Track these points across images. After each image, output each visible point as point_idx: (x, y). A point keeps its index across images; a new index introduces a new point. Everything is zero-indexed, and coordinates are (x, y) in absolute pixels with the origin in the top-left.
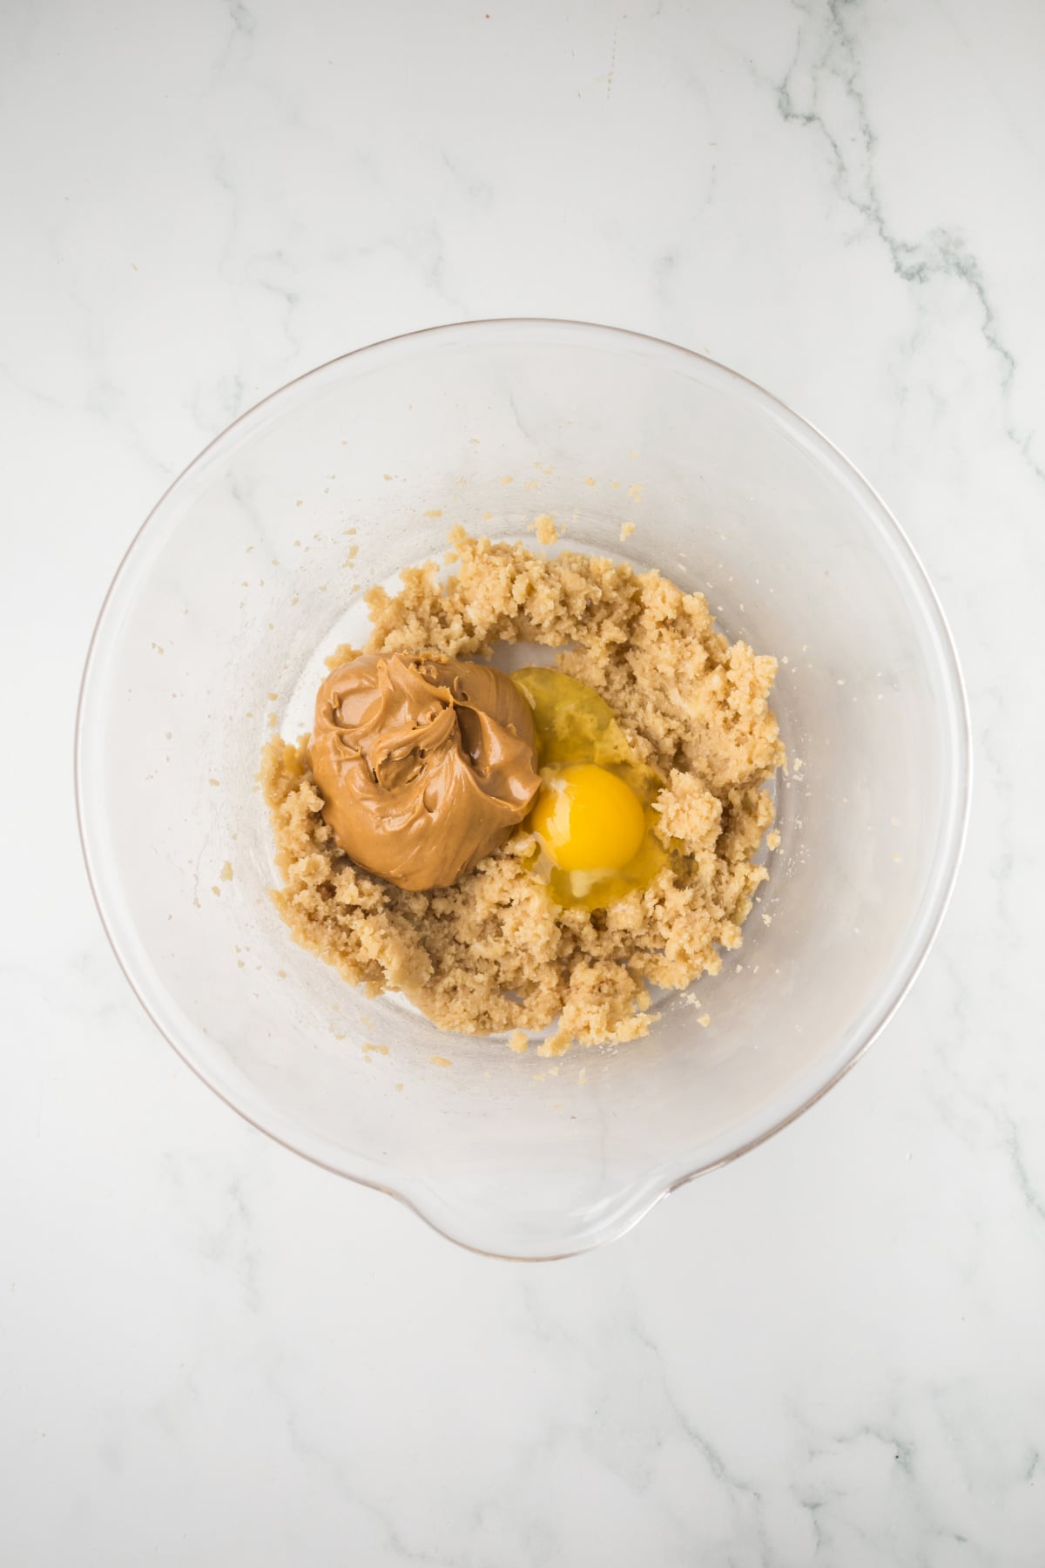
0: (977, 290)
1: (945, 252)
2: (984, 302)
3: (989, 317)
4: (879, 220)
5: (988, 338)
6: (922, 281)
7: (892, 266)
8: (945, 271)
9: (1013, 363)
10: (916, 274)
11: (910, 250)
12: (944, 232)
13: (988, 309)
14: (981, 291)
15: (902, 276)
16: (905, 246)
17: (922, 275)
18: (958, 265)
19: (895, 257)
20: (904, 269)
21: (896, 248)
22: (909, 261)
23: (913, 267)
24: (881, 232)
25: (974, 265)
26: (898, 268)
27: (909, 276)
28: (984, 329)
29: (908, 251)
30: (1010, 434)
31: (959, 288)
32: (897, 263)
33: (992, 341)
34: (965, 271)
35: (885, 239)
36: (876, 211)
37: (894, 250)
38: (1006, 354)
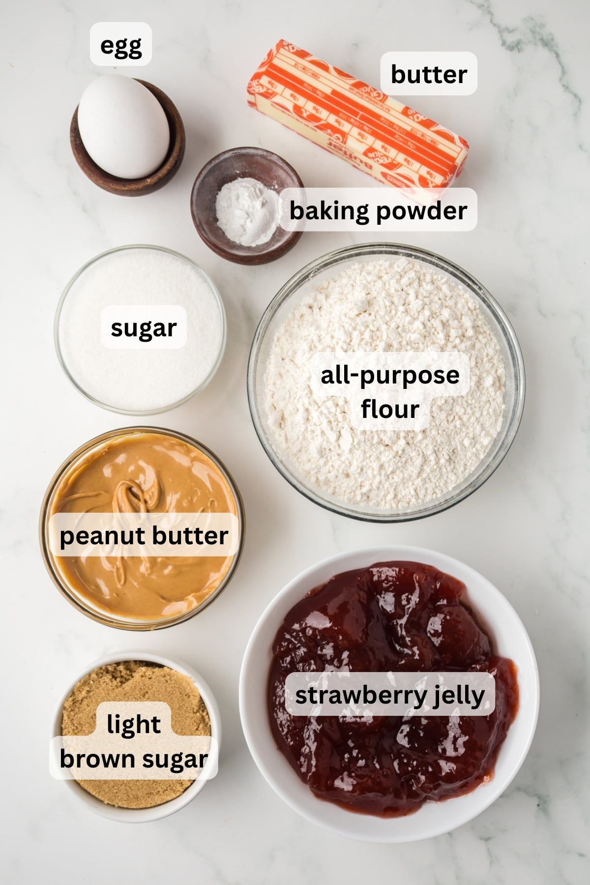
0: (555, 55)
1: (533, 32)
2: (560, 63)
3: (564, 72)
4: (490, 13)
5: (563, 86)
6: (519, 51)
7: (500, 42)
8: (534, 44)
9: (580, 101)
10: (515, 47)
11: (511, 31)
12: (532, 19)
13: (562, 67)
14: (557, 55)
15: (506, 49)
16: (507, 29)
17: (519, 47)
18: (542, 39)
19: (501, 36)
20: (507, 44)
21: (502, 31)
22: (511, 39)
23: (513, 42)
24: (491, 21)
25: (553, 39)
26: (504, 44)
27: (511, 48)
28: (560, 80)
29: (509, 32)
30: (581, 147)
31: (543, 54)
32: (503, 40)
33: (566, 88)
34: (547, 43)
35: (495, 25)
36: (488, 7)
37: (501, 32)
38: (576, 96)
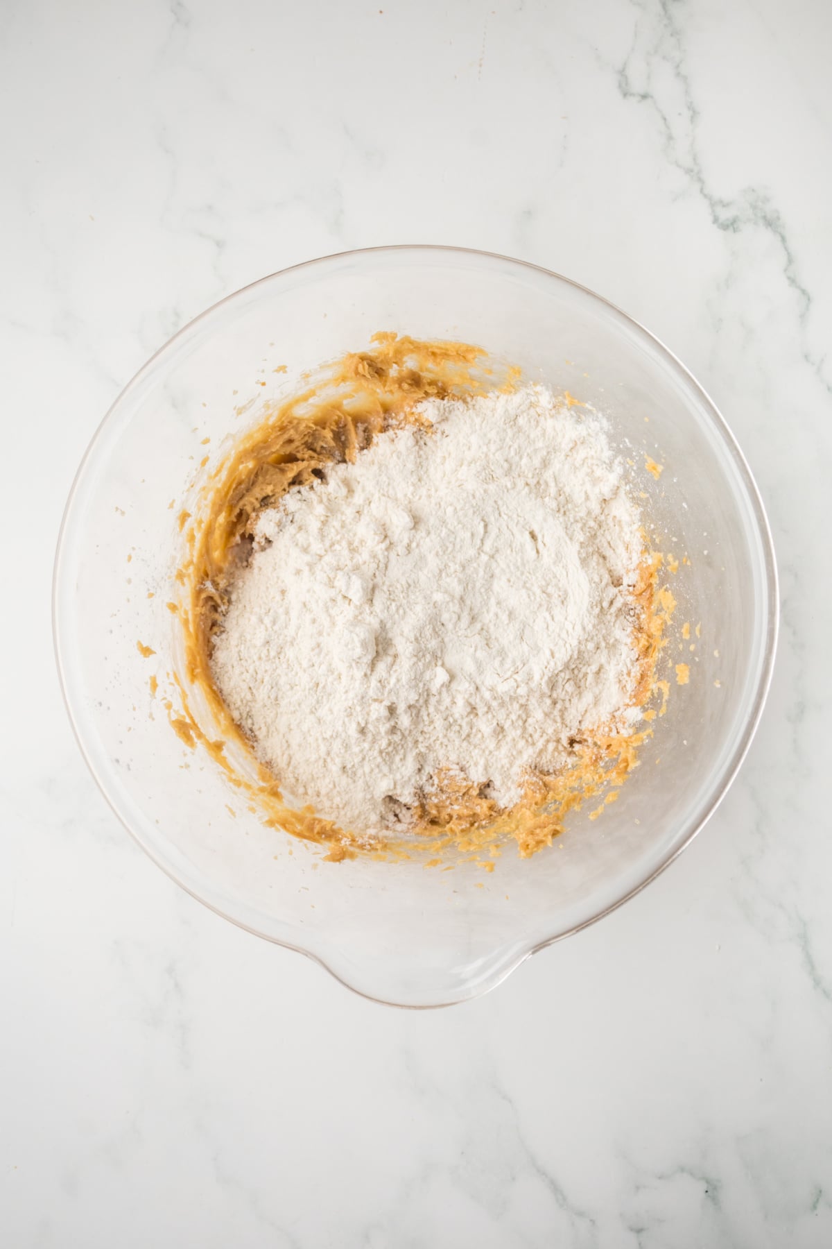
0: (780, 238)
1: (754, 207)
2: (786, 249)
3: (790, 261)
4: (700, 180)
5: (789, 278)
6: (735, 231)
7: (711, 218)
8: (755, 223)
9: (809, 299)
10: (730, 226)
11: (725, 205)
12: (753, 190)
13: (789, 254)
14: (783, 239)
15: (719, 227)
16: (721, 202)
17: (735, 226)
18: (765, 218)
19: (713, 211)
20: (720, 221)
21: (714, 203)
22: (725, 215)
23: (728, 220)
24: (702, 190)
25: (778, 218)
26: (716, 220)
27: (725, 227)
28: (785, 270)
29: (724, 206)
30: (806, 357)
31: (765, 237)
32: (715, 216)
33: (792, 281)
34: (771, 222)
35: (705, 196)
36: (698, 173)
37: (712, 205)
38: (804, 292)
